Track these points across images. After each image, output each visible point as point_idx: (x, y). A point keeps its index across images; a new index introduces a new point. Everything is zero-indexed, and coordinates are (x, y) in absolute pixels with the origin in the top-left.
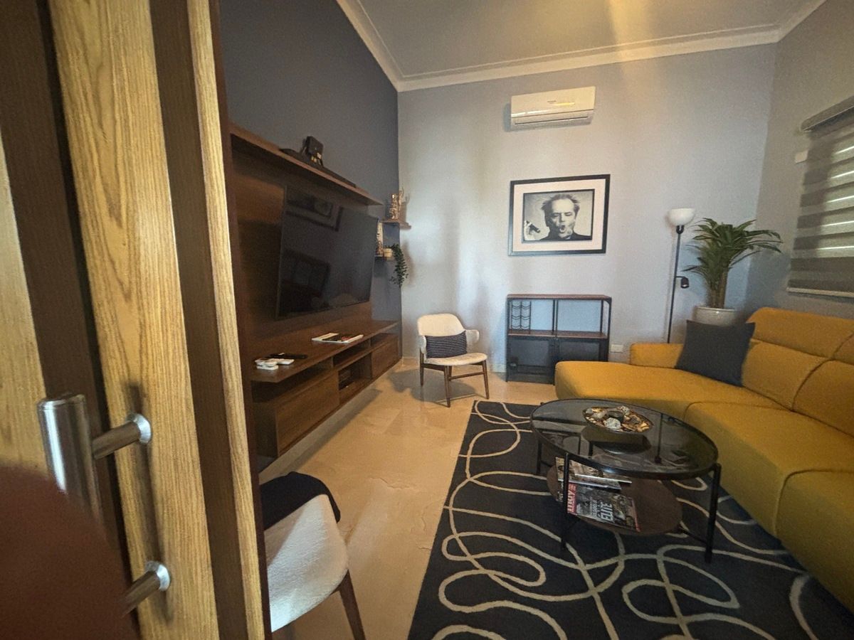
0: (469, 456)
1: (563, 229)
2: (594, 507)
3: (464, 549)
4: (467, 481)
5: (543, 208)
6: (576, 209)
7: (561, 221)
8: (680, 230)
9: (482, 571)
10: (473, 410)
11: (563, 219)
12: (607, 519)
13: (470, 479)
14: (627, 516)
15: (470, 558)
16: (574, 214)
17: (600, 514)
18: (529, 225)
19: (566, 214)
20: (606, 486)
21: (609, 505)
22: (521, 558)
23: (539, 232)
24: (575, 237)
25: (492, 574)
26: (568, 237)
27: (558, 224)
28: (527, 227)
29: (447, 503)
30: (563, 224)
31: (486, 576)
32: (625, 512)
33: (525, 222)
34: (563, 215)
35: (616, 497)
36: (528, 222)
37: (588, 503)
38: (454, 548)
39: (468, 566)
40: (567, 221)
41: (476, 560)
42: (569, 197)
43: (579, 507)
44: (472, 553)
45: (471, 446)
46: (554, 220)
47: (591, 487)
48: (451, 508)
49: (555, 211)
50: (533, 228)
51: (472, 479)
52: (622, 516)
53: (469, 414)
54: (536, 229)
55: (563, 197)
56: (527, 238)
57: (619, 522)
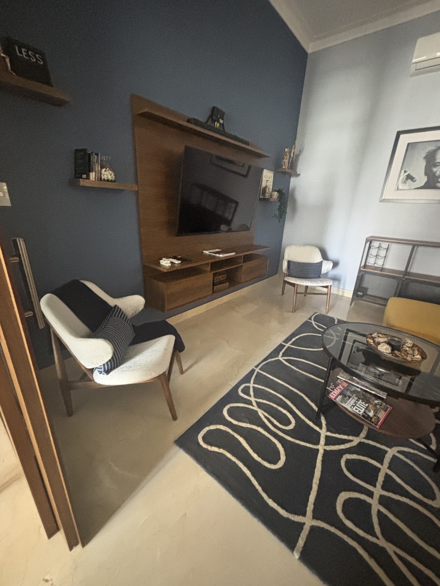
0: (287, 345)
2: (352, 401)
3: (252, 393)
4: (277, 358)
5: (426, 157)
9: (255, 408)
10: (310, 319)
12: (357, 411)
13: (280, 358)
15: (253, 399)
17: (354, 406)
18: (406, 174)
20: (373, 392)
21: (366, 404)
22: (285, 412)
25: (261, 413)
27: (438, 173)
28: (403, 176)
29: (257, 367)
31: (257, 411)
32: (376, 412)
33: (403, 171)
35: (376, 402)
37: (350, 397)
38: (246, 391)
39: (250, 403)
41: (256, 401)
43: (340, 397)
44: (255, 397)
45: (294, 339)
46: (435, 169)
47: (361, 389)
48: (257, 370)
49: (438, 161)
50: (409, 177)
51: (281, 359)
52: (371, 414)
53: (305, 320)
54: (412, 179)
56: (400, 187)
57: (366, 417)
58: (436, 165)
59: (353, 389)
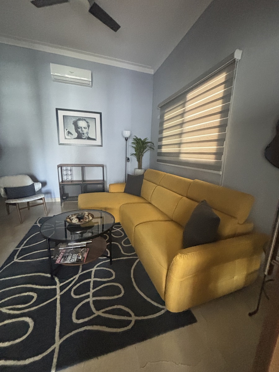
1: (83, 135)
2: (70, 257)
4: (12, 262)
5: (73, 124)
6: (89, 126)
7: (82, 131)
8: (126, 139)
11: (83, 130)
12: (73, 261)
13: (15, 260)
14: (82, 257)
16: (88, 128)
18: (67, 131)
19: (84, 128)
20: (79, 246)
21: (77, 254)
23: (72, 135)
24: (89, 138)
26: (86, 138)
27: (81, 132)
28: (66, 132)
30: (83, 132)
33: (65, 129)
34: (83, 128)
35: (82, 250)
36: (67, 130)
40: (85, 131)
42: (85, 120)
43: (62, 259)
46: (79, 130)
47: (73, 248)
49: (79, 126)
50: (69, 133)
53: (32, 226)
54: (71, 134)
55: (82, 120)
56: (67, 137)
57: (78, 261)
58: (79, 128)
59: (69, 251)
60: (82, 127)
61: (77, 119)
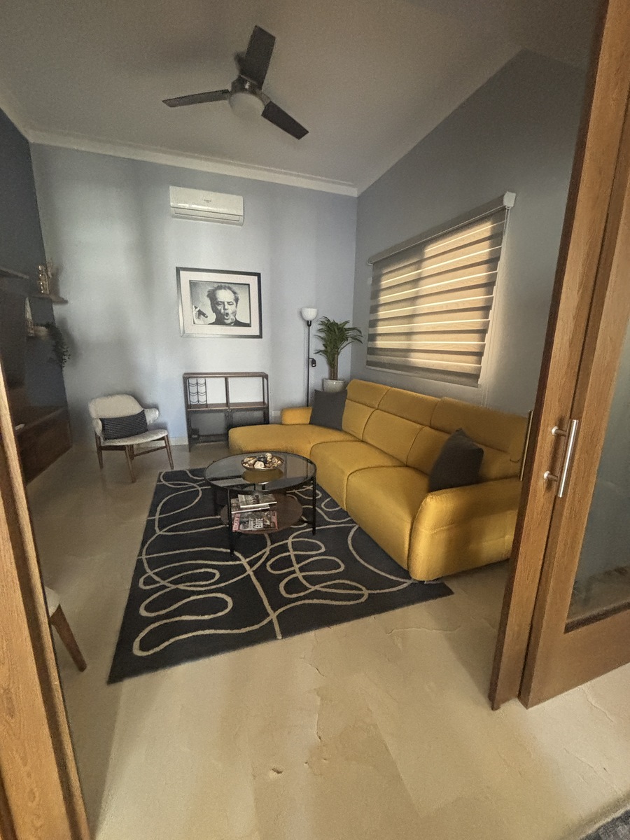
0: (157, 517)
1: (227, 316)
2: (251, 523)
3: (157, 579)
4: (156, 535)
5: (208, 296)
6: (237, 300)
7: (225, 309)
8: (309, 324)
9: (173, 587)
10: (159, 481)
11: (226, 307)
14: (271, 522)
15: (163, 583)
17: (255, 526)
18: (197, 310)
19: (228, 303)
20: (260, 509)
24: (238, 324)
25: (181, 587)
26: (232, 323)
27: (222, 311)
28: (195, 312)
29: (140, 554)
30: (226, 312)
31: (177, 588)
32: (270, 519)
33: (194, 306)
34: (226, 303)
35: (266, 514)
36: (196, 308)
37: (248, 521)
38: (149, 581)
39: (164, 587)
40: (230, 309)
41: (168, 582)
42: (230, 288)
44: (164, 579)
45: (159, 509)
46: (219, 308)
47: (251, 511)
48: (144, 557)
49: (219, 300)
50: (201, 313)
51: (161, 533)
52: (268, 523)
53: (155, 485)
54: (204, 315)
55: (225, 288)
56: (196, 321)
57: (266, 527)
58: (218, 304)
59: (246, 515)
60: (223, 303)
61: (216, 285)
